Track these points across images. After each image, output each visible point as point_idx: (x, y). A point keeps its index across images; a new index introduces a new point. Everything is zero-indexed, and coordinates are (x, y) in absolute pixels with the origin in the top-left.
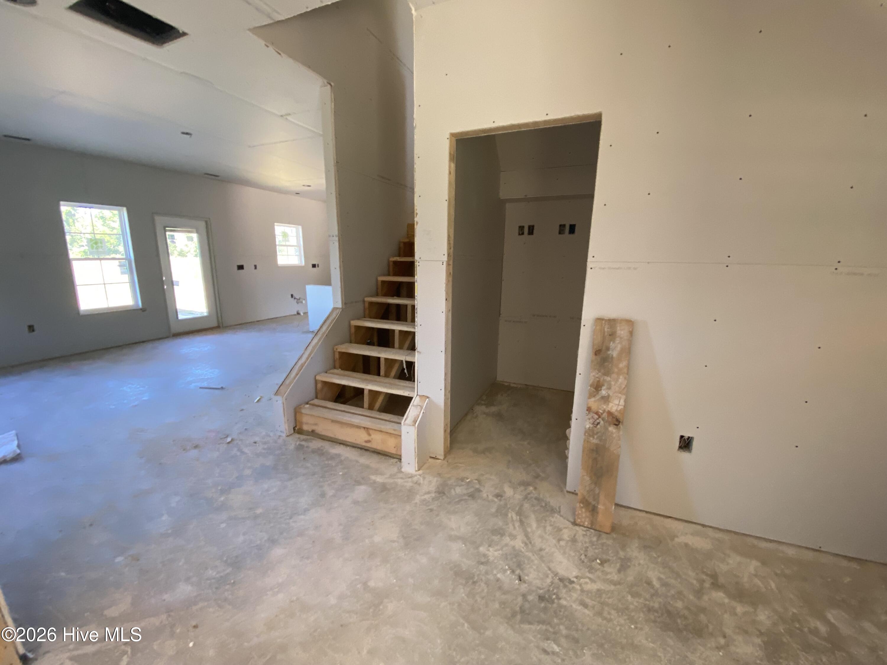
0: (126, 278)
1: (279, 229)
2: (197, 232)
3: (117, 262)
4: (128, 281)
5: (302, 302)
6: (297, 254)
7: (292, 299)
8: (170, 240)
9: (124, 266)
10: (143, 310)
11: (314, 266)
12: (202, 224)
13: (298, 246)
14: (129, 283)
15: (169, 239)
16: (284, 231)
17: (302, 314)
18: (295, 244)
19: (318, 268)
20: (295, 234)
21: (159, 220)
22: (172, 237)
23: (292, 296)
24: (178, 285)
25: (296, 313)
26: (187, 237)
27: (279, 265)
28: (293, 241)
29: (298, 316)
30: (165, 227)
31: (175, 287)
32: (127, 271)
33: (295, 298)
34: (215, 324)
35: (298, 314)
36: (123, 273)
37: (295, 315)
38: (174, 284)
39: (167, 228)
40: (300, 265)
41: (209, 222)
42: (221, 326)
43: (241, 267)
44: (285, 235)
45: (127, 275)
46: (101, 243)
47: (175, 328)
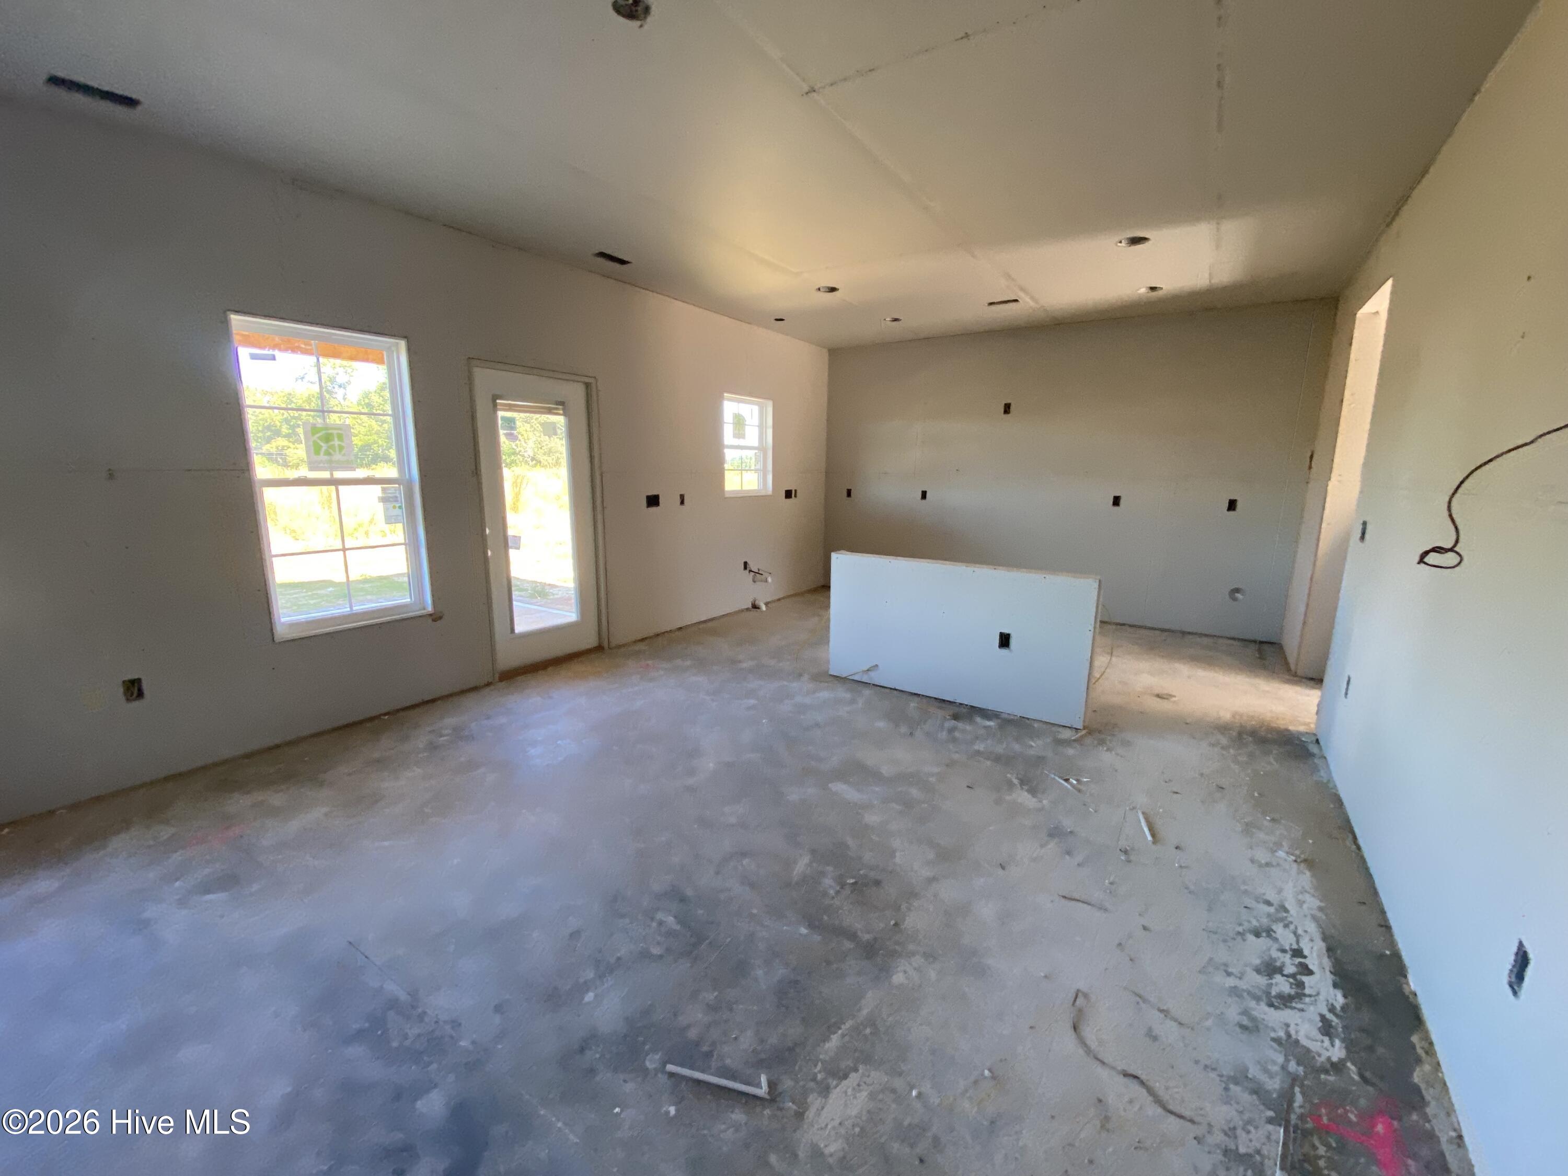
0: (398, 533)
1: (731, 408)
2: (565, 414)
3: (377, 490)
4: (403, 541)
5: (766, 581)
6: (758, 467)
7: (746, 571)
8: (505, 432)
9: (395, 499)
10: (435, 617)
11: (788, 494)
12: (575, 393)
13: (761, 448)
14: (404, 546)
15: (503, 428)
16: (737, 413)
17: (764, 608)
18: (756, 444)
19: (796, 499)
20: (756, 421)
21: (484, 378)
22: (510, 423)
23: (746, 564)
24: (518, 548)
25: (750, 606)
26: (543, 425)
27: (727, 495)
28: (752, 436)
29: (754, 613)
30: (495, 398)
31: (512, 552)
32: (401, 514)
33: (750, 571)
34: (590, 641)
35: (755, 607)
36: (389, 520)
37: (747, 609)
38: (510, 544)
39: (498, 401)
40: (763, 493)
41: (594, 386)
42: (605, 644)
43: (653, 501)
44: (739, 422)
45: (401, 524)
46: (340, 437)
47: (507, 658)
